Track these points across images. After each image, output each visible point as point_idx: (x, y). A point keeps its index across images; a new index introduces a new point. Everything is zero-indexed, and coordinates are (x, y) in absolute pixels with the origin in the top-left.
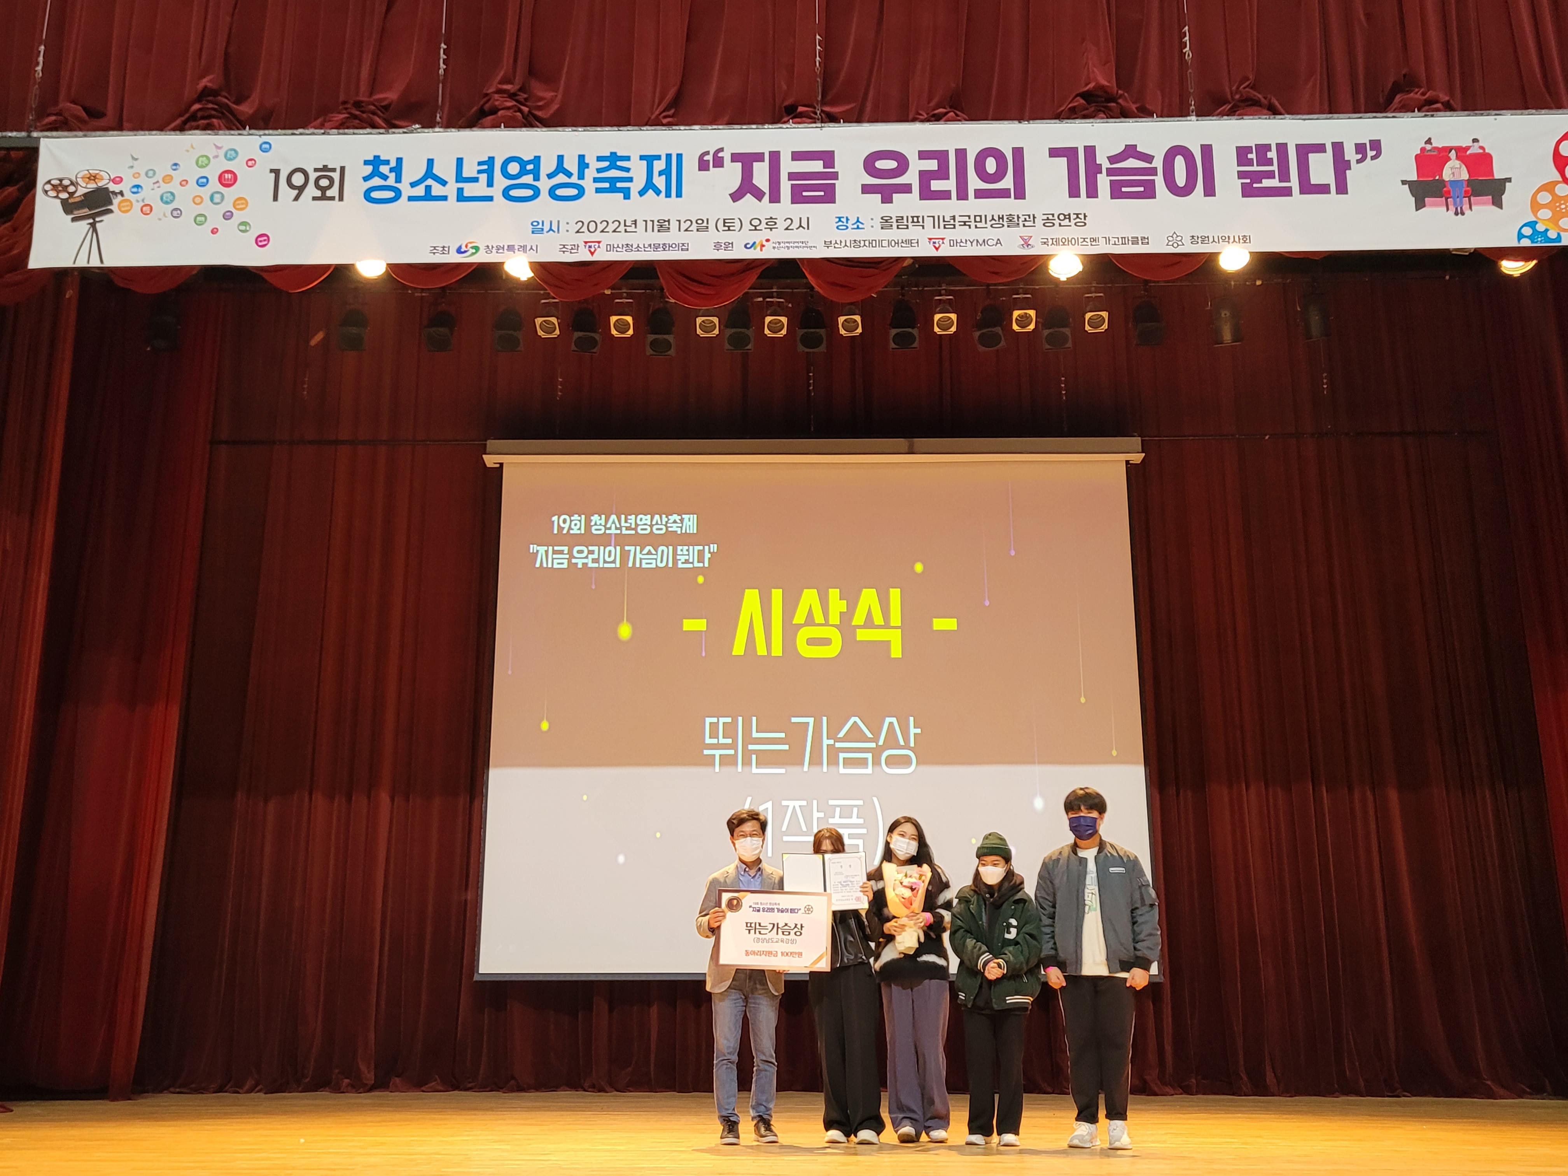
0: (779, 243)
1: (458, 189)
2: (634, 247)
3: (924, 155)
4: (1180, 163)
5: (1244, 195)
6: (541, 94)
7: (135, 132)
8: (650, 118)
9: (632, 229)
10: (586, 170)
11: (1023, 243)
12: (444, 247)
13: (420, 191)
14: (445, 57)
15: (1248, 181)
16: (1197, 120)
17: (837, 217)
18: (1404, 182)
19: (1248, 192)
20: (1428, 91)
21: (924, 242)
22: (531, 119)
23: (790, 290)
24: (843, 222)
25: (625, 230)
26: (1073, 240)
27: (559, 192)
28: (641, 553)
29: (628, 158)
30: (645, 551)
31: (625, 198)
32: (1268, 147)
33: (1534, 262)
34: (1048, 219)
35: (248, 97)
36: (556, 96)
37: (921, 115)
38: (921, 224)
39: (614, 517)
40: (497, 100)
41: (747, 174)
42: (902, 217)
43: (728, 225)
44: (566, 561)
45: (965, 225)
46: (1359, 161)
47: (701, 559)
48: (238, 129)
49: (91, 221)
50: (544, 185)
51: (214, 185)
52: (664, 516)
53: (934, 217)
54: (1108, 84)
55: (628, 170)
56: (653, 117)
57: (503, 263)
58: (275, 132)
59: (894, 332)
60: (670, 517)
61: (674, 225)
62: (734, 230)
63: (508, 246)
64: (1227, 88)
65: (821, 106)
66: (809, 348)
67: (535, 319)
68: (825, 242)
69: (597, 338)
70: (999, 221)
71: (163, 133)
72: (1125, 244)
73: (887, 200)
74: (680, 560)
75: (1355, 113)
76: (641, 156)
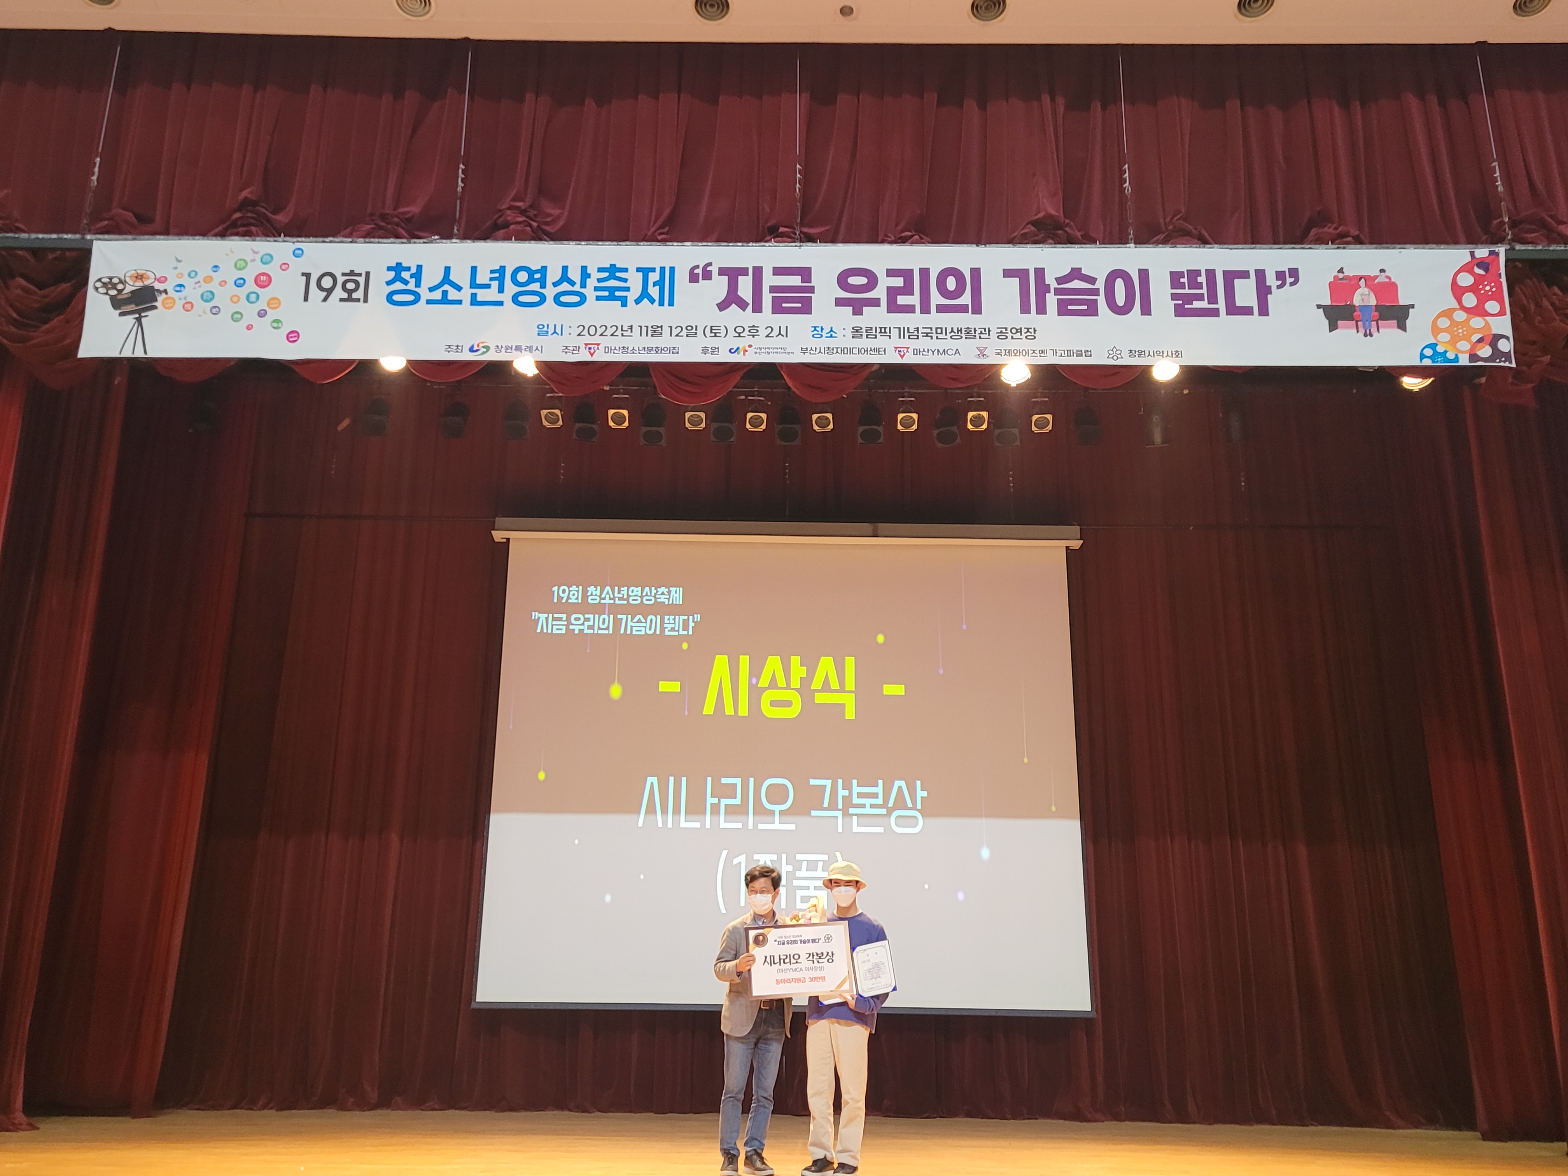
0: (760, 349)
1: (472, 294)
2: (630, 349)
3: (891, 273)
4: (1119, 284)
5: (1177, 314)
6: (549, 211)
7: (180, 237)
8: (647, 234)
9: (629, 333)
10: (588, 280)
12: (457, 346)
13: (437, 295)
14: (463, 176)
16: (1136, 247)
17: (812, 327)
18: (1319, 307)
19: (1180, 312)
20: (1340, 225)
21: (891, 351)
22: (540, 233)
23: (770, 390)
24: (818, 331)
25: (622, 334)
26: (1024, 352)
27: (564, 299)
28: (632, 621)
29: (625, 270)
30: (636, 620)
31: (622, 306)
32: (1198, 273)
33: (1432, 379)
34: (1001, 332)
35: (285, 207)
36: (563, 213)
37: (890, 238)
38: (888, 334)
39: (608, 588)
40: (510, 216)
41: (733, 286)
42: (871, 328)
43: (714, 332)
44: (564, 628)
45: (927, 336)
46: (1279, 287)
47: (686, 628)
48: (274, 236)
49: (137, 316)
50: (550, 292)
51: (251, 286)
52: (653, 588)
54: (1057, 214)
55: (625, 280)
56: (650, 233)
57: (512, 361)
58: (307, 239)
59: (861, 429)
60: (658, 589)
61: (666, 331)
62: (720, 337)
63: (516, 346)
64: (1162, 221)
65: (800, 227)
66: (786, 442)
67: (541, 412)
68: (802, 348)
69: (597, 429)
70: (958, 333)
71: (206, 238)
72: (1070, 356)
73: (858, 312)
74: (667, 628)
75: (1275, 244)
76: (637, 269)
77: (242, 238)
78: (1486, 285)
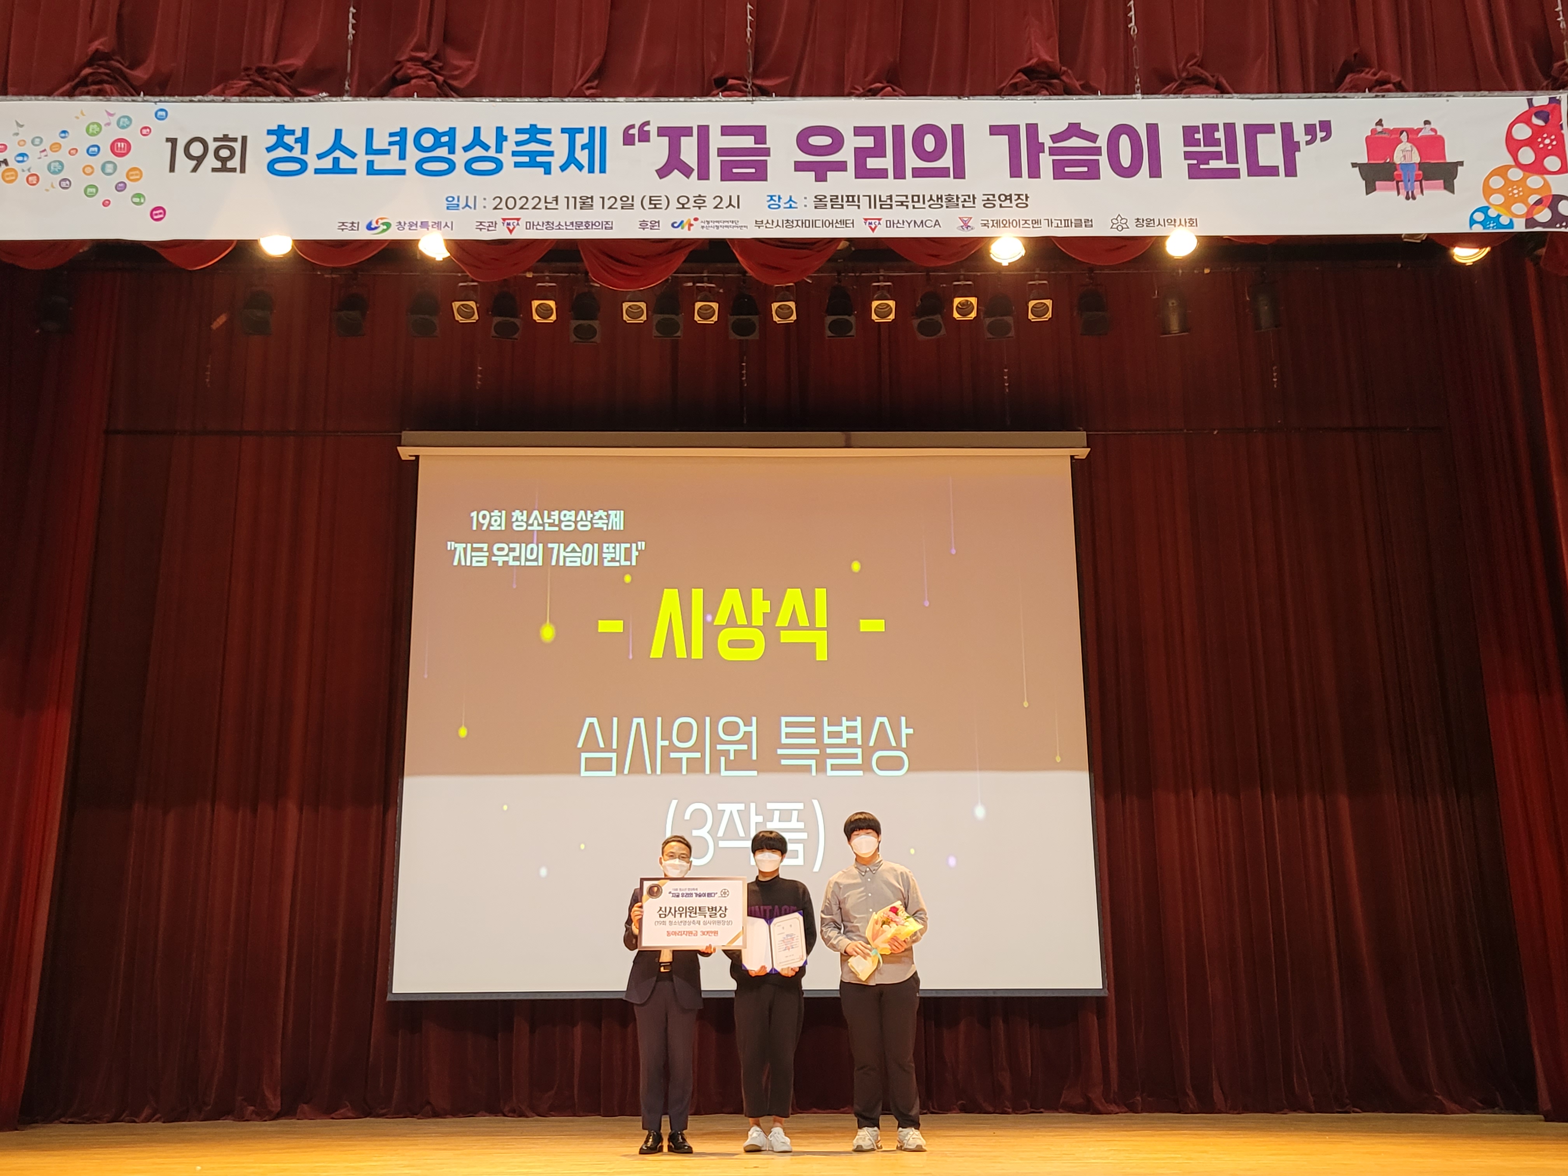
0: (708, 222)
1: (368, 161)
2: (555, 224)
3: (859, 131)
4: (1124, 142)
5: (1191, 176)
6: (456, 62)
7: (21, 97)
8: (572, 89)
9: (553, 205)
10: (504, 143)
11: (962, 224)
12: (353, 223)
13: (327, 163)
14: (354, 22)
15: (1195, 162)
16: (1143, 98)
17: (768, 196)
18: (1354, 165)
19: (1194, 173)
20: (1380, 71)
21: (859, 222)
22: (447, 89)
23: (722, 275)
24: (775, 201)
25: (546, 206)
26: (1014, 222)
27: (476, 166)
28: (564, 550)
30: (569, 549)
31: (545, 173)
32: (1215, 127)
33: (1488, 249)
34: (988, 199)
35: (143, 61)
36: (473, 65)
37: (858, 90)
38: (857, 203)
39: (536, 513)
40: (410, 68)
41: (674, 149)
42: (837, 197)
43: (654, 203)
44: (485, 559)
45: (902, 205)
46: (1308, 143)
47: (628, 557)
48: (132, 95)
50: (460, 158)
51: (106, 154)
52: (589, 512)
53: (870, 196)
54: (1051, 60)
55: (548, 143)
56: (575, 88)
57: (418, 240)
58: (172, 99)
59: (829, 319)
60: (595, 513)
61: (597, 202)
62: (661, 208)
63: (421, 222)
64: (1174, 67)
65: (752, 79)
66: (741, 336)
67: (453, 304)
68: (756, 221)
69: (518, 324)
70: (938, 201)
71: (51, 98)
72: (1068, 226)
73: (821, 178)
74: (606, 558)
75: (1305, 92)
76: (562, 129)
77: (94, 98)
78: (1545, 138)
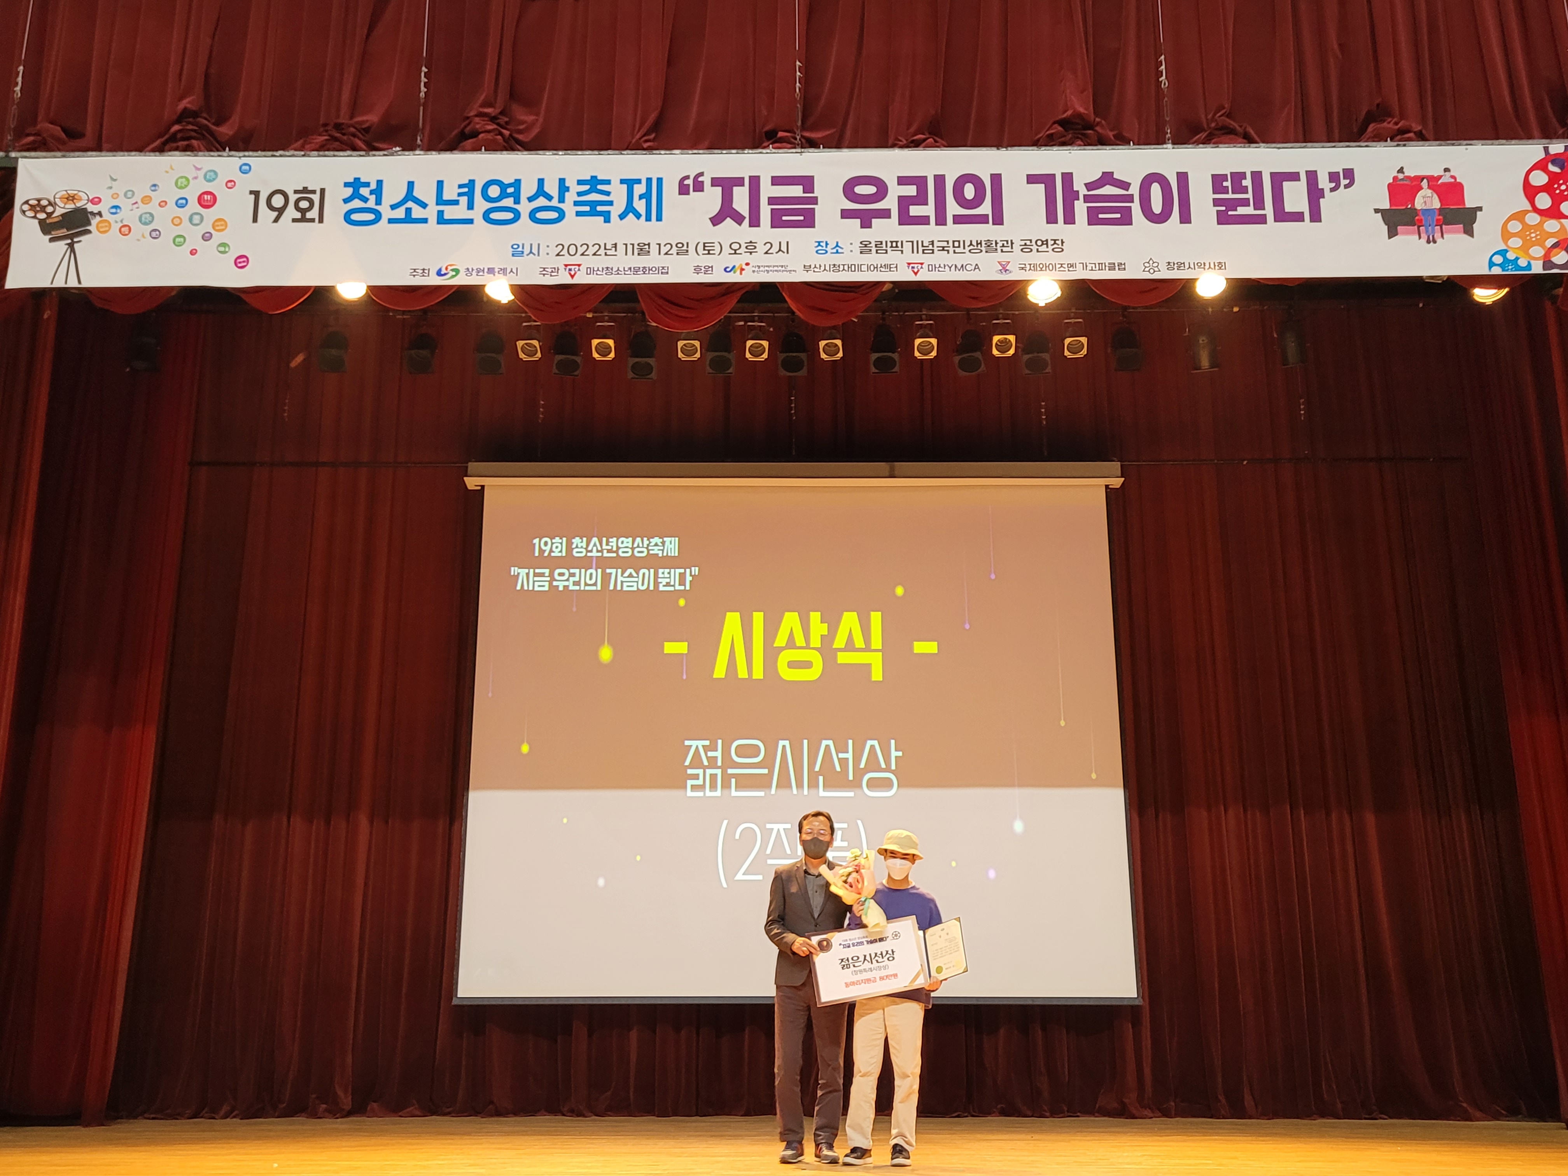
0: (759, 267)
1: (439, 211)
2: (614, 270)
3: (903, 181)
4: (1156, 190)
5: (1220, 222)
6: (522, 118)
7: (115, 153)
8: (631, 142)
9: (612, 252)
10: (567, 194)
11: (1001, 268)
12: (424, 270)
13: (400, 213)
14: (426, 80)
15: (1224, 208)
16: (1173, 148)
17: (816, 242)
18: (1377, 211)
19: (1223, 219)
20: (1401, 120)
21: (903, 266)
22: (513, 142)
23: (772, 314)
24: (822, 247)
25: (606, 253)
26: (1051, 266)
27: (540, 215)
28: (622, 576)
29: (608, 182)
30: (626, 574)
31: (605, 222)
32: (1243, 175)
33: (1507, 290)
34: (1025, 244)
35: (229, 118)
36: (537, 120)
37: (901, 141)
38: (900, 249)
39: (595, 540)
40: (478, 123)
41: (727, 198)
42: (881, 242)
43: (708, 249)
44: (547, 584)
45: (943, 250)
46: (1332, 190)
47: (682, 582)
48: (218, 150)
49: (69, 241)
50: (525, 208)
51: (193, 206)
52: (645, 539)
53: (912, 242)
54: (1086, 112)
55: (608, 194)
56: (634, 141)
57: (484, 286)
58: (255, 154)
59: (874, 356)
60: (651, 540)
61: (654, 249)
62: (714, 254)
63: (489, 269)
64: (1203, 116)
65: (801, 132)
66: (790, 372)
67: (517, 343)
68: (805, 266)
69: (579, 361)
70: (977, 246)
71: (142, 154)
72: (1102, 270)
73: (866, 224)
74: (661, 583)
75: (1329, 142)
76: (621, 180)
77: (183, 153)
78: (1562, 184)
